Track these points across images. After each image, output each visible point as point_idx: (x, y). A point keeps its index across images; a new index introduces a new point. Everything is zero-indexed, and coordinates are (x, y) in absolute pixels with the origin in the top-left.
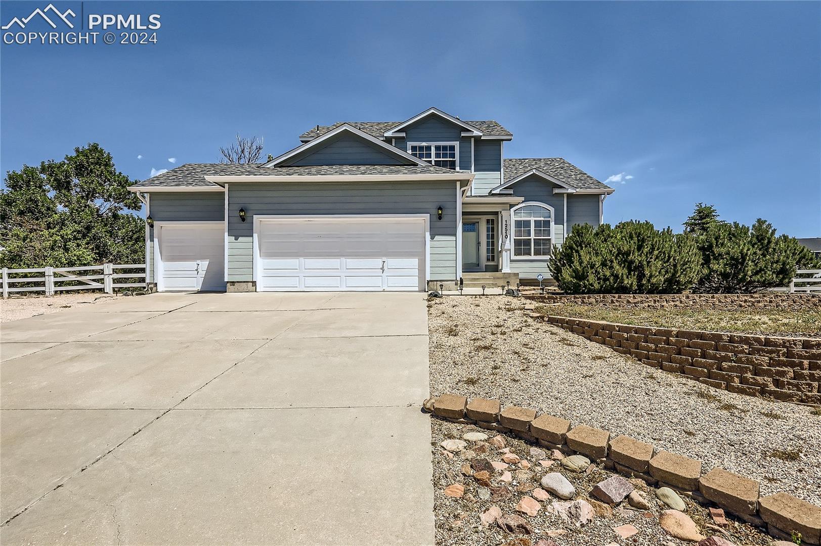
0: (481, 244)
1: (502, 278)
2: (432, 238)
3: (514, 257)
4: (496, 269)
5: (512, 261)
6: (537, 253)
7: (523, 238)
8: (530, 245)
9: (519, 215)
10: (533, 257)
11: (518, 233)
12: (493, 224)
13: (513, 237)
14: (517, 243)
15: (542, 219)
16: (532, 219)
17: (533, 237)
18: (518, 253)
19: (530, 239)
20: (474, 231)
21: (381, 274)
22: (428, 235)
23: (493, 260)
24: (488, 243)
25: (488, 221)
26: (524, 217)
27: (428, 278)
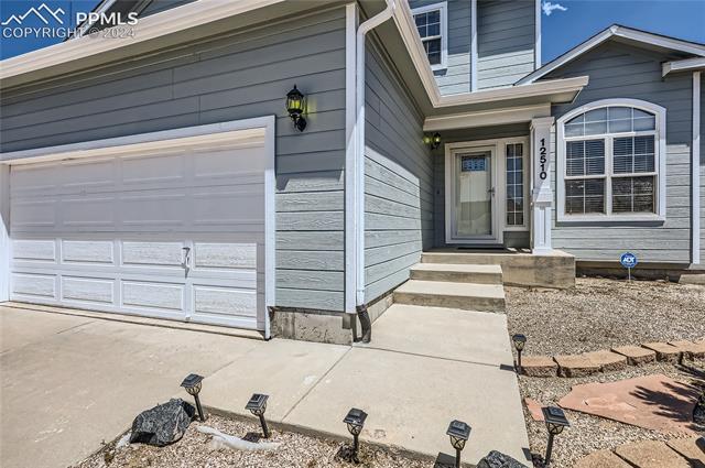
0: (496, 194)
1: (531, 268)
2: (281, 186)
3: (563, 217)
4: (524, 242)
5: (558, 224)
6: (620, 206)
7: (585, 177)
8: (602, 191)
9: (577, 130)
10: (609, 216)
11: (574, 167)
12: (520, 153)
13: (563, 176)
14: (572, 187)
15: (633, 134)
16: (609, 138)
17: (609, 173)
18: (572, 207)
19: (603, 179)
20: (482, 169)
21: (183, 280)
22: (270, 177)
23: (520, 222)
24: (509, 189)
25: (509, 150)
26: (588, 133)
27: (271, 301)
